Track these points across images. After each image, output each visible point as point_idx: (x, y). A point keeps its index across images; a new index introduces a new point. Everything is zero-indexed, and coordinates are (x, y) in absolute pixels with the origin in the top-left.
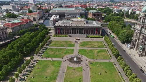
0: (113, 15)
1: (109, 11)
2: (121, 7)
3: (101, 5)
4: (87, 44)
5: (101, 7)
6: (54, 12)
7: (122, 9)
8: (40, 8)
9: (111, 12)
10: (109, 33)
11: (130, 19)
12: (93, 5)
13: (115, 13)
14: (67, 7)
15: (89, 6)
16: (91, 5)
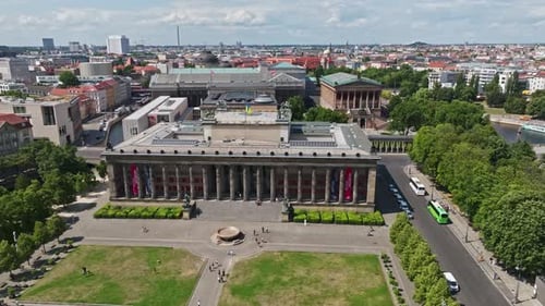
0: (430, 96)
1: (412, 80)
2: (458, 65)
3: (378, 59)
4: (277, 281)
5: (378, 66)
6: (166, 84)
7: (467, 72)
8: (130, 68)
9: (420, 85)
10: (417, 191)
11: (509, 111)
12: (345, 58)
13: (438, 86)
15: (331, 63)
16: (340, 58)
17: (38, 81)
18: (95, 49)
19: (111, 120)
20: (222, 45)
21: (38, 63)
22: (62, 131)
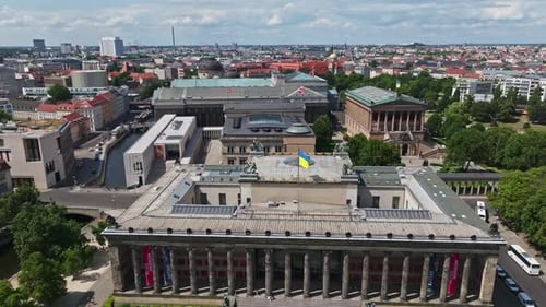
3: (387, 64)
5: (389, 71)
6: (172, 100)
8: (126, 75)
12: (352, 62)
14: (245, 69)
15: (339, 68)
17: (25, 93)
18: (88, 49)
19: (108, 143)
20: (218, 47)
21: (27, 70)
22: (49, 169)
